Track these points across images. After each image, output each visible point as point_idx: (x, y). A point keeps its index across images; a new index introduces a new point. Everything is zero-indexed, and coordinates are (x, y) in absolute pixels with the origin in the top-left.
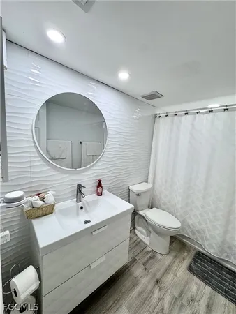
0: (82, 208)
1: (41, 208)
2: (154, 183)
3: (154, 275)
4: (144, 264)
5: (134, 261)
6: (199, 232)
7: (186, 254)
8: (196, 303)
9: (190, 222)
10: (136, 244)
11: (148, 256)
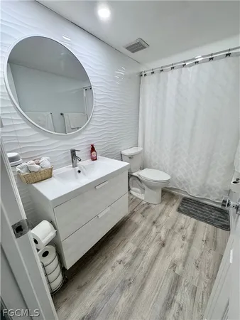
0: (79, 172)
1: (39, 172)
2: (143, 146)
3: (151, 218)
4: (142, 213)
5: (133, 213)
6: (184, 182)
7: (175, 201)
8: (185, 230)
9: (178, 175)
10: (133, 200)
11: (144, 208)
